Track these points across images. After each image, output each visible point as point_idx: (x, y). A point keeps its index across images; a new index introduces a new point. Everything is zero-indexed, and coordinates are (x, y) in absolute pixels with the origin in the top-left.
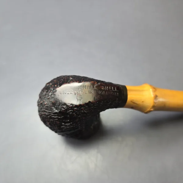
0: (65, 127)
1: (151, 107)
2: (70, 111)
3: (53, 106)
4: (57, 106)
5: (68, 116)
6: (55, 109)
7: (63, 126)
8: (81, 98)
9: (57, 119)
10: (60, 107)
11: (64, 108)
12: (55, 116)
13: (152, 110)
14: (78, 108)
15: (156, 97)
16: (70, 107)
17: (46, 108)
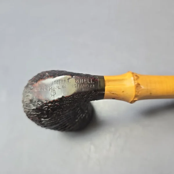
0: (45, 122)
1: (134, 97)
2: (45, 107)
3: (31, 103)
4: (34, 103)
5: (45, 112)
6: (32, 106)
7: (44, 122)
8: (55, 94)
9: (36, 115)
10: (36, 103)
11: (40, 105)
12: (34, 112)
13: (136, 99)
14: (52, 104)
15: (138, 86)
16: (44, 104)
17: (26, 105)
